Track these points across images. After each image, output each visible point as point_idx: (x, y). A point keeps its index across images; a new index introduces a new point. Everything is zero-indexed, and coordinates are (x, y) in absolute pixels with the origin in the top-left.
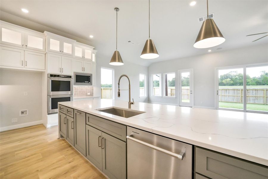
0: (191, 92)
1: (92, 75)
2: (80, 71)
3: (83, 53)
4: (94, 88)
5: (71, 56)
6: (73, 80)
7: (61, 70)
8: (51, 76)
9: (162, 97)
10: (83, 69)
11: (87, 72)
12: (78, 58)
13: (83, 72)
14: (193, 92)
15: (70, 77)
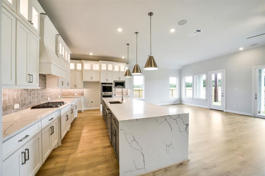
0: (223, 95)
1: (125, 81)
2: (117, 80)
3: (120, 68)
4: (128, 90)
5: (112, 72)
6: (113, 86)
7: (107, 80)
8: (103, 83)
9: (193, 98)
10: (119, 78)
11: (122, 80)
12: (116, 72)
13: (119, 80)
14: (224, 95)
15: (112, 84)
